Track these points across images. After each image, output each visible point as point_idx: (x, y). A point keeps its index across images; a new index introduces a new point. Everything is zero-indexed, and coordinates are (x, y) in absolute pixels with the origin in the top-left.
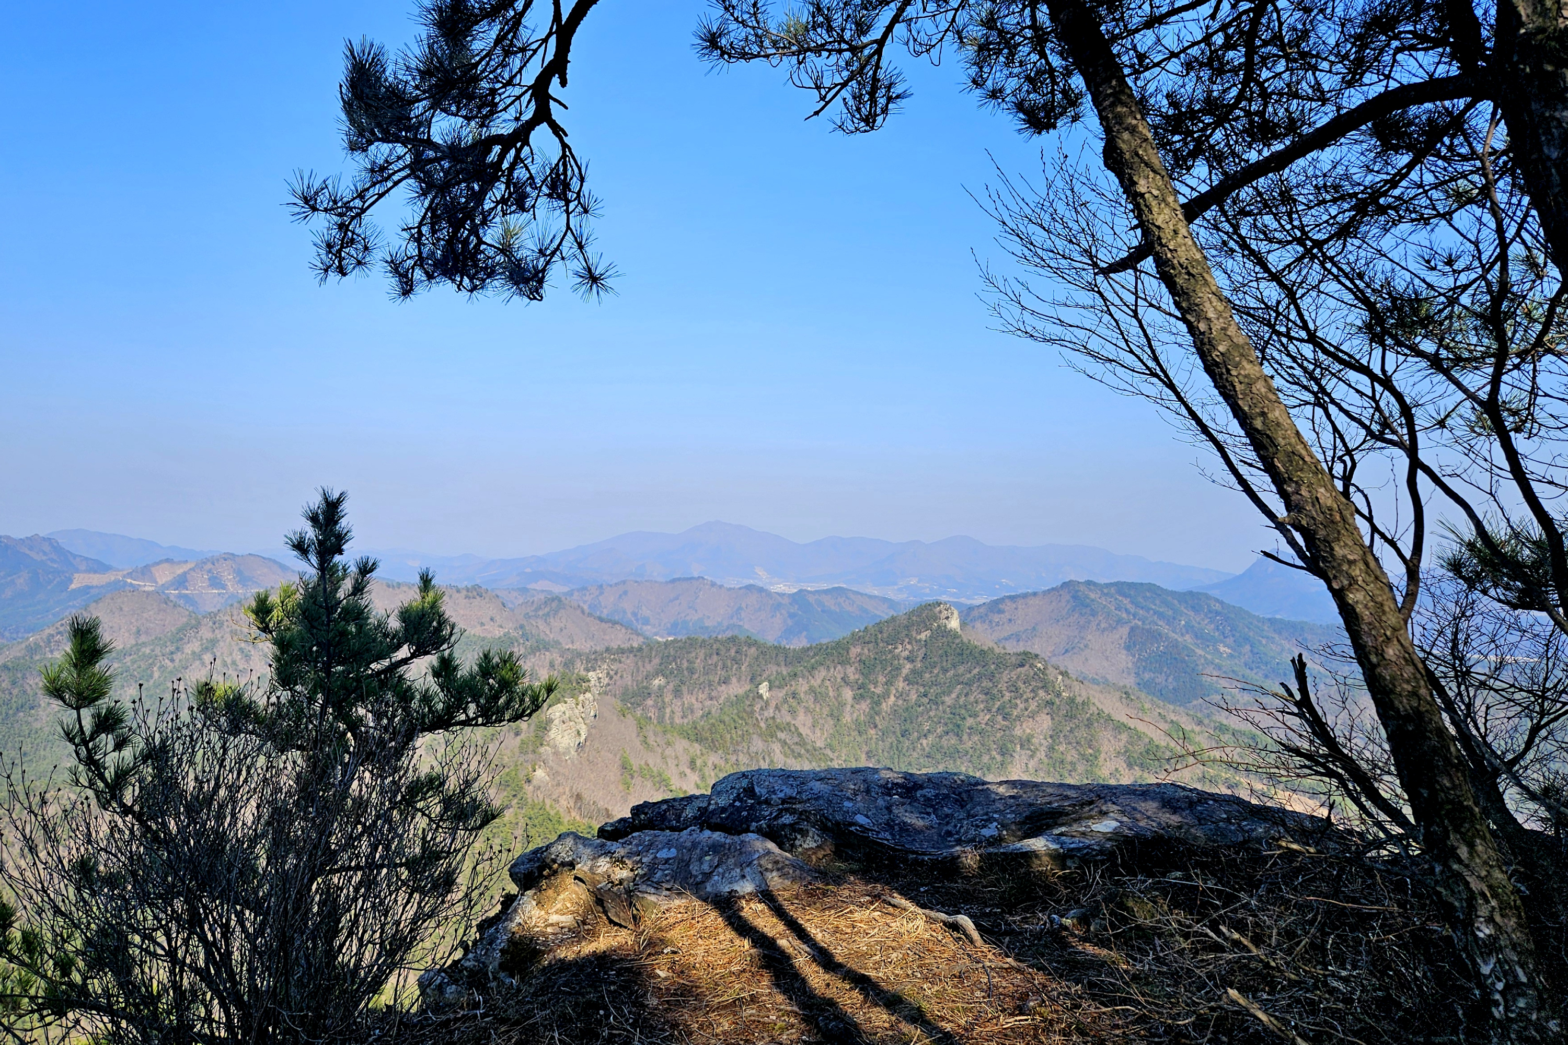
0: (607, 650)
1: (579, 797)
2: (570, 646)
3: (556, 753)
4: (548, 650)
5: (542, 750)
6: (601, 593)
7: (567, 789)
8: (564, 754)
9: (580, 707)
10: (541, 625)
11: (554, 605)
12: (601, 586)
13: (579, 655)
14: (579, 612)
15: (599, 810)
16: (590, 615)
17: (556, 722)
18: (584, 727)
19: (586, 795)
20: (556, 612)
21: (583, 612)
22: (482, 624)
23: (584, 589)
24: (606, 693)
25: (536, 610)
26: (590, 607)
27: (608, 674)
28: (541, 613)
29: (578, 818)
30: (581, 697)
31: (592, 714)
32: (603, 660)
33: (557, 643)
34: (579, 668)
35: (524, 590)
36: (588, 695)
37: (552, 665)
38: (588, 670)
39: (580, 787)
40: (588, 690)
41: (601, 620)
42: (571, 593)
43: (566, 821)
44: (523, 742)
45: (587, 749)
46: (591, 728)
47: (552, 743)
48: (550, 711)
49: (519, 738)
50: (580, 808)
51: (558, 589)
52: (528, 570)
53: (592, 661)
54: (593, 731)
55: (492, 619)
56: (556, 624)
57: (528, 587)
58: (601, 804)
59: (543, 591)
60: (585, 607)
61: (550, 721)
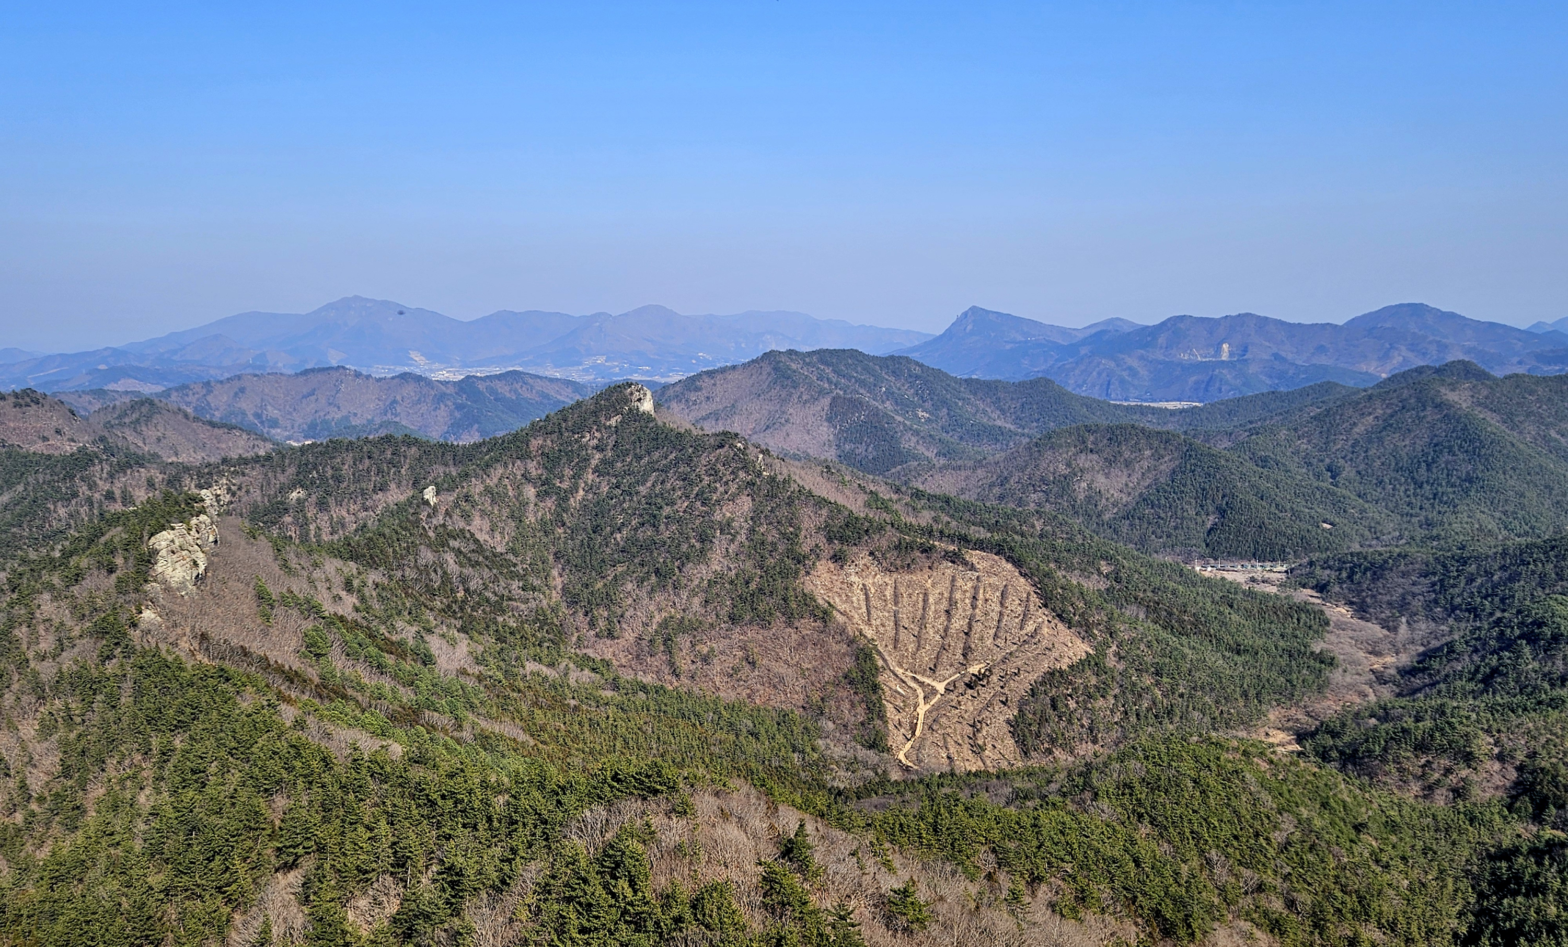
0: (224, 461)
1: (204, 637)
2: (174, 459)
3: (168, 589)
4: (142, 466)
5: (147, 587)
6: (210, 392)
7: (188, 630)
8: (178, 589)
9: (193, 532)
10: (131, 437)
11: (144, 409)
12: (207, 384)
13: (187, 469)
14: (180, 417)
15: (232, 650)
16: (196, 419)
17: (163, 553)
18: (201, 555)
19: (213, 634)
20: (149, 418)
21: (186, 416)
22: (45, 439)
23: (184, 387)
24: (229, 513)
25: (119, 417)
26: (195, 409)
27: (229, 490)
28: (127, 420)
29: (206, 661)
30: (194, 521)
31: (211, 539)
32: (221, 474)
33: (155, 456)
34: (189, 485)
35: (100, 393)
36: (203, 517)
37: (151, 484)
38: (201, 487)
39: (204, 625)
40: (202, 511)
41: (213, 425)
42: (167, 394)
43: (189, 666)
44: (120, 580)
45: (209, 581)
46: (210, 556)
47: (160, 578)
48: (153, 540)
49: (114, 576)
50: (207, 649)
51: (148, 389)
52: (102, 367)
53: (206, 476)
54: (216, 559)
55: (58, 432)
56: (151, 433)
57: (105, 388)
58: (234, 642)
59: (127, 393)
60: (189, 410)
61: (154, 552)
